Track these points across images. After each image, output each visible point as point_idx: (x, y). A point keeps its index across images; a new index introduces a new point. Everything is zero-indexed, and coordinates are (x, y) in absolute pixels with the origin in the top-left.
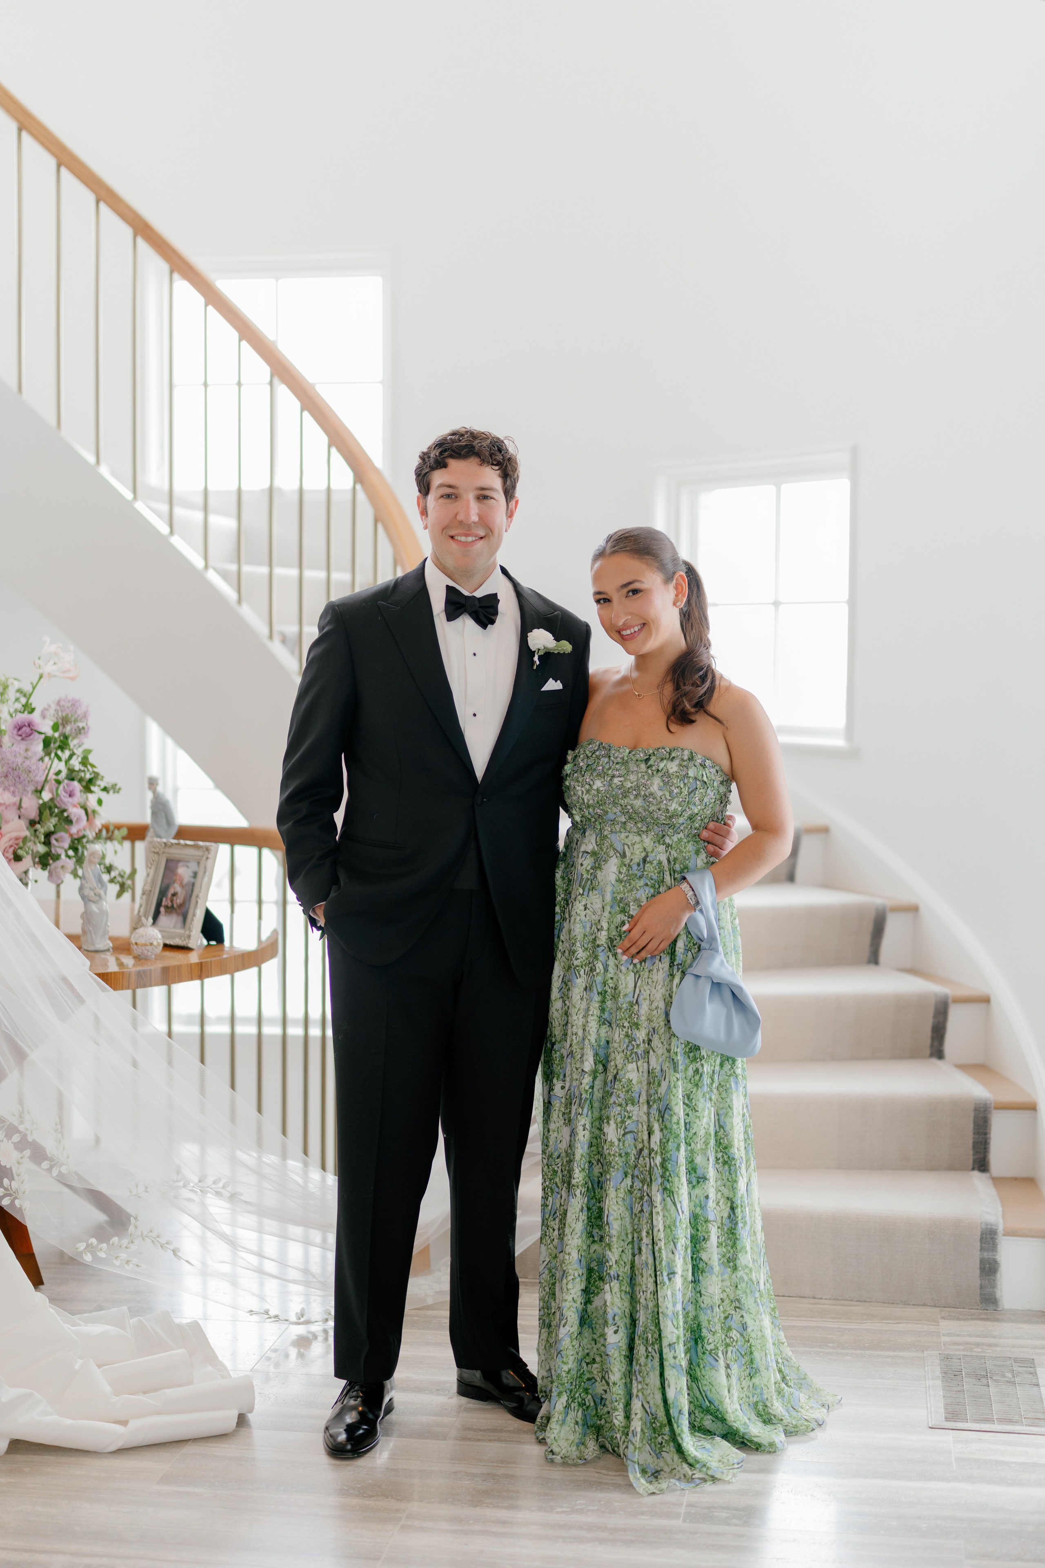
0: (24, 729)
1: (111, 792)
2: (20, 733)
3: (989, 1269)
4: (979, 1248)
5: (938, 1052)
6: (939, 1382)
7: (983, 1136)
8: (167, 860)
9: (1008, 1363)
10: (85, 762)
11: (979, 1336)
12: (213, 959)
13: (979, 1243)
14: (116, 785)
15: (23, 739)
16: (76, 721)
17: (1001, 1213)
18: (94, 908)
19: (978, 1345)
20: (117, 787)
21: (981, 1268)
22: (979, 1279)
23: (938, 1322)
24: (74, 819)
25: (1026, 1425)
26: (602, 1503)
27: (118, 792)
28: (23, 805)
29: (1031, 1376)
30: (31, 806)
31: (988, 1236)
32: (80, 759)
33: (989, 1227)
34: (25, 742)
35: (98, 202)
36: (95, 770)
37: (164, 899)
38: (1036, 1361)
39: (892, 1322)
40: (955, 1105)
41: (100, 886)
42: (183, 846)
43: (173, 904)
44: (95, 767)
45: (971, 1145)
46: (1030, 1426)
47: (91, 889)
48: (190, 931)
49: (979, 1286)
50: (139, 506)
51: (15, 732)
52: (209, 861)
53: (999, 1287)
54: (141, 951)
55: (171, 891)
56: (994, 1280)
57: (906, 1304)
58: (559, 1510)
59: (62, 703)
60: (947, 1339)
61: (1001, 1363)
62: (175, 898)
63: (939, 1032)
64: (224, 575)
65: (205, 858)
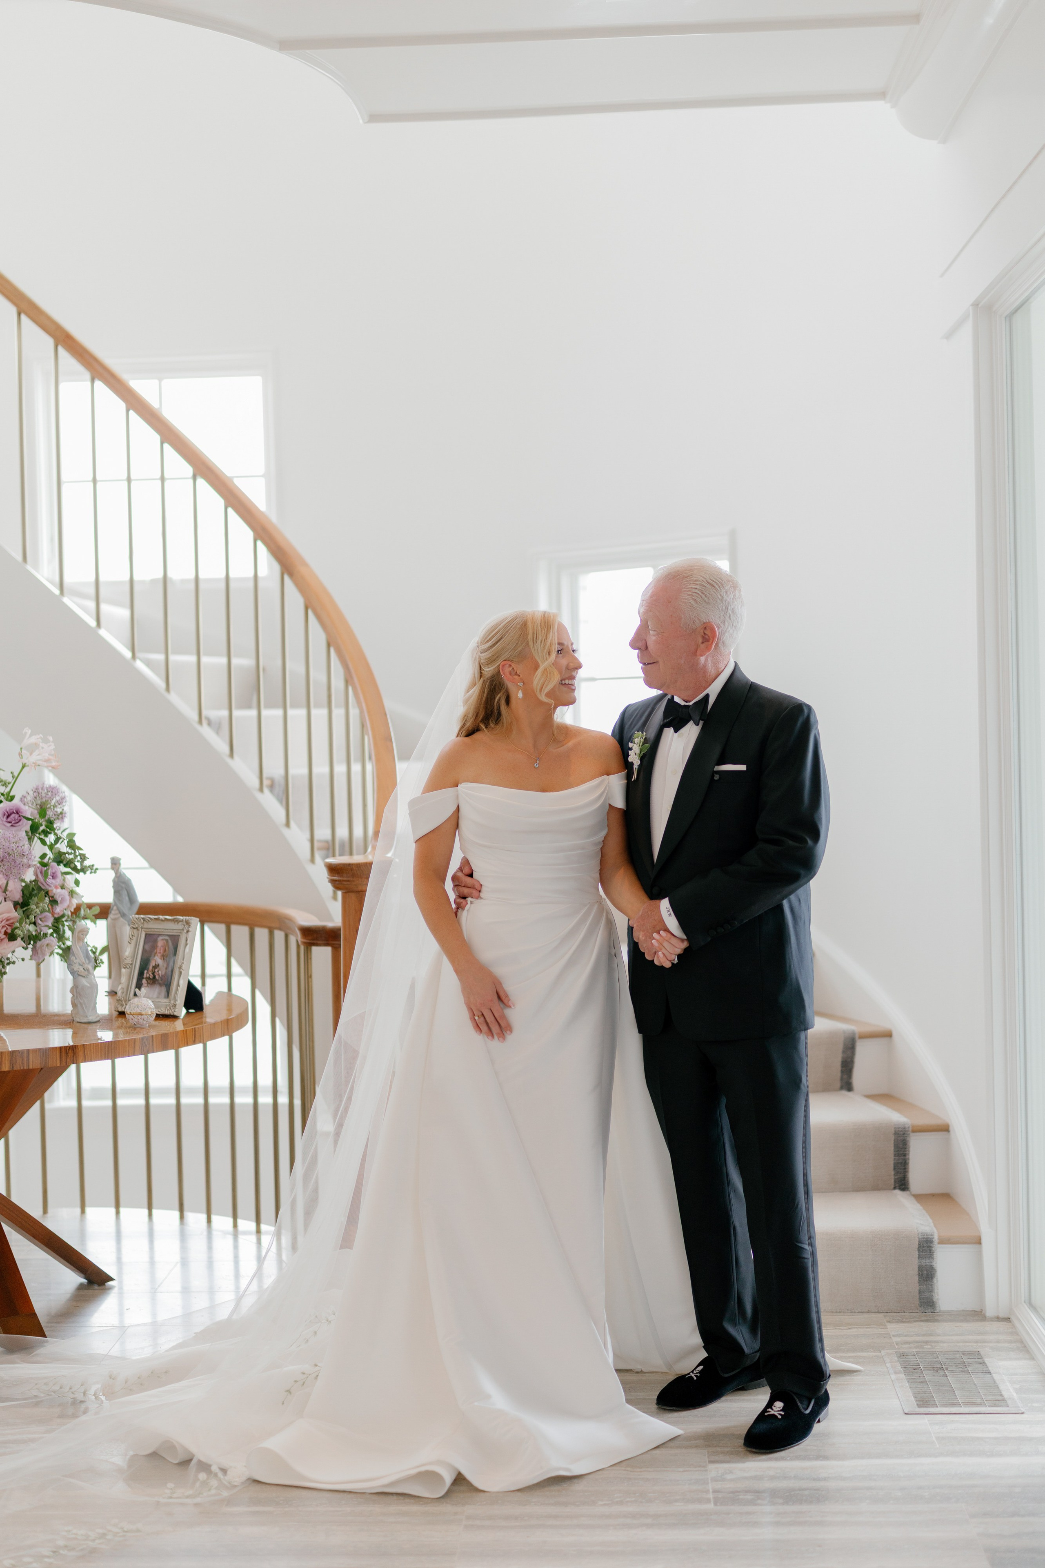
0: (13, 815)
1: (88, 872)
2: (9, 820)
3: (927, 1275)
4: (917, 1256)
5: (847, 1085)
6: (902, 1376)
7: (903, 1157)
8: (146, 934)
9: (958, 1356)
10: (72, 844)
11: (924, 1335)
12: (196, 1027)
13: (917, 1252)
14: (93, 866)
15: (12, 826)
16: (55, 806)
17: (932, 1224)
18: (84, 982)
19: (926, 1342)
20: (95, 868)
21: (919, 1275)
22: (918, 1285)
23: (886, 1326)
24: (59, 900)
25: (989, 1406)
26: (637, 1494)
27: (95, 872)
28: (8, 888)
29: (981, 1365)
30: (15, 890)
31: (925, 1245)
32: (66, 842)
33: (925, 1236)
34: (14, 829)
35: (19, 314)
36: (81, 852)
37: (146, 972)
38: (982, 1353)
39: (845, 1328)
40: (877, 1130)
41: (87, 962)
42: (162, 920)
43: (154, 977)
44: (81, 849)
45: (892, 1166)
46: (992, 1406)
47: (80, 965)
48: (175, 1000)
49: (918, 1292)
50: (66, 600)
51: (5, 819)
52: (190, 933)
53: (936, 1290)
54: (136, 1020)
55: (152, 964)
56: (931, 1285)
57: (852, 1312)
58: (601, 1503)
59: (40, 791)
60: (895, 1339)
61: (952, 1357)
62: (156, 970)
63: (847, 1066)
64: (148, 663)
65: (185, 931)
